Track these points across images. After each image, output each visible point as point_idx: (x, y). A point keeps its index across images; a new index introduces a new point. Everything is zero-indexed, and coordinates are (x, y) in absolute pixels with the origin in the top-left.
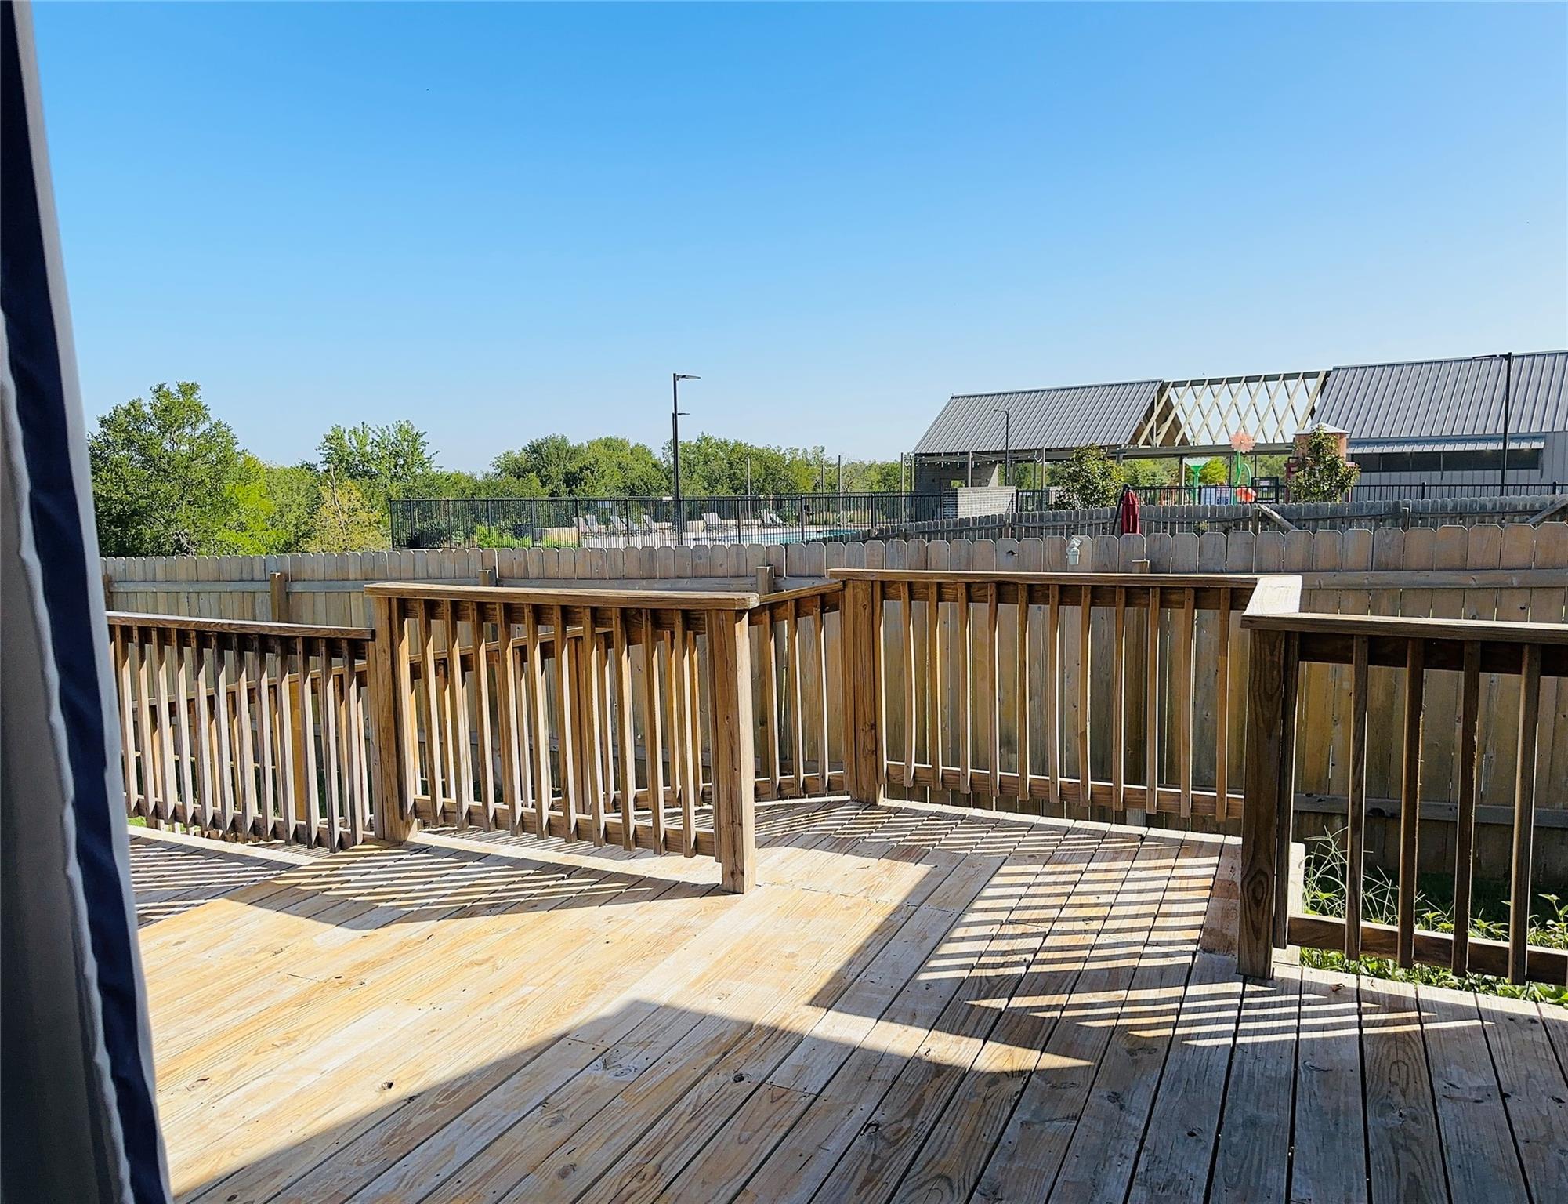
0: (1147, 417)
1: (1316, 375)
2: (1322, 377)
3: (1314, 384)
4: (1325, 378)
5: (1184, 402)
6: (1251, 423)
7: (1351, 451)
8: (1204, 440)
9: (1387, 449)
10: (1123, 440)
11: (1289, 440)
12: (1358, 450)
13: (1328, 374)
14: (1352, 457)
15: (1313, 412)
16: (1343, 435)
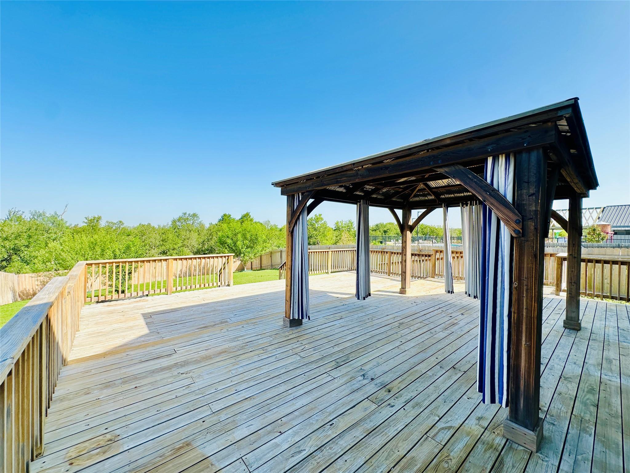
1: (600, 208)
2: (602, 209)
3: (598, 210)
4: (604, 209)
7: (613, 229)
9: (627, 229)
12: (615, 229)
13: (605, 208)
14: (614, 231)
15: (599, 218)
16: (609, 225)
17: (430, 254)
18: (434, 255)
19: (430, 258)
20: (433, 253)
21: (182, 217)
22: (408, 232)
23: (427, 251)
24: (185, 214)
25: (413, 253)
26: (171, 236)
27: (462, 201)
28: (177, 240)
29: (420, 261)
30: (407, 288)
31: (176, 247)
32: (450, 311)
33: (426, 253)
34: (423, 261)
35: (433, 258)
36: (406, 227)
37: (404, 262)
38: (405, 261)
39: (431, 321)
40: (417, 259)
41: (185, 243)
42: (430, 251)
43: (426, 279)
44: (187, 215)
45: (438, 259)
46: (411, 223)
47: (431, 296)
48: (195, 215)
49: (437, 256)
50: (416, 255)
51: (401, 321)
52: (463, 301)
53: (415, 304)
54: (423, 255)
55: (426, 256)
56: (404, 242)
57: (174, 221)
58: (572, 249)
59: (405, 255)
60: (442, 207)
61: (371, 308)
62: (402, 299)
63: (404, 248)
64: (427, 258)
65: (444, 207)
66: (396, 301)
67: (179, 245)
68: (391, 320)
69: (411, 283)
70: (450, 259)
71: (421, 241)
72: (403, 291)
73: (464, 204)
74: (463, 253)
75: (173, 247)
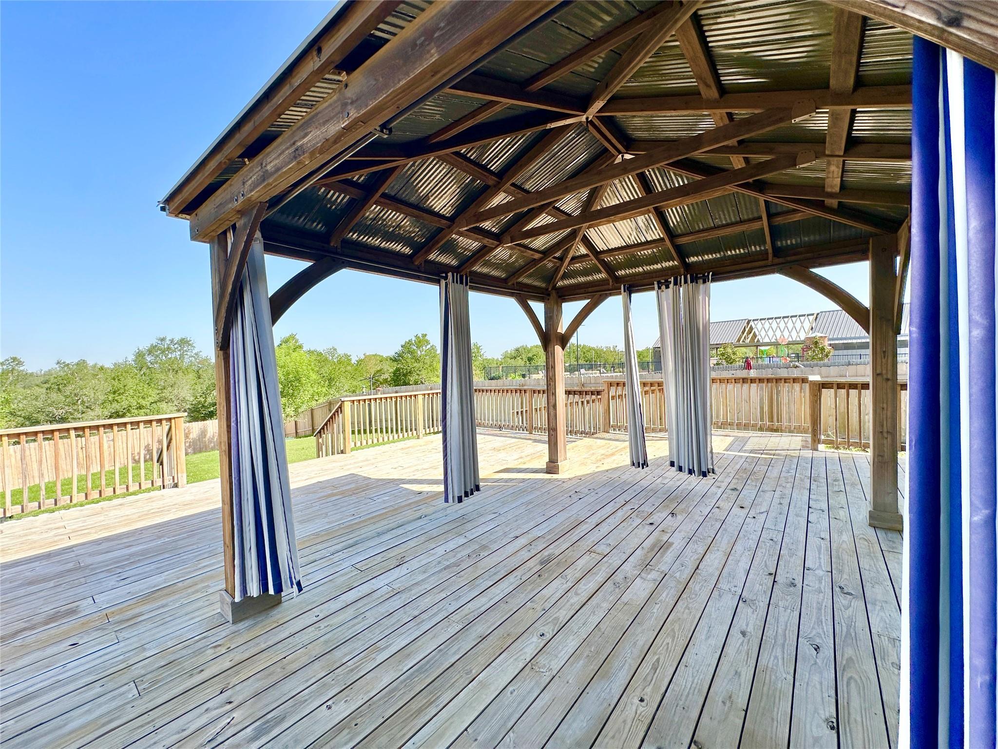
0: (743, 333)
1: (813, 314)
2: (815, 315)
3: (811, 318)
4: (817, 316)
5: (758, 327)
6: (786, 334)
7: (829, 342)
8: (767, 340)
9: (845, 342)
10: (735, 341)
11: (803, 339)
12: (832, 342)
14: (830, 345)
15: (812, 328)
16: (825, 337)
17: (600, 388)
18: (606, 391)
19: (599, 397)
20: (605, 387)
21: (156, 346)
22: (558, 348)
23: (594, 385)
24: (163, 340)
25: (569, 389)
26: (131, 383)
27: (658, 279)
28: (145, 390)
29: (582, 402)
30: (561, 461)
31: (143, 403)
32: (647, 508)
33: (593, 389)
34: (588, 402)
35: (604, 396)
36: (553, 337)
37: (552, 407)
38: (555, 406)
39: (613, 544)
40: (577, 400)
41: (166, 393)
42: (598, 385)
43: (595, 436)
44: (169, 342)
45: (613, 398)
46: (563, 328)
47: (607, 473)
48: (184, 342)
49: (612, 393)
50: (575, 393)
51: (546, 553)
52: (666, 478)
53: (575, 498)
54: (587, 393)
55: (592, 393)
56: (550, 368)
57: (140, 355)
58: (882, 362)
59: (554, 394)
60: (620, 294)
61: (483, 520)
62: (550, 487)
63: (551, 380)
64: (594, 397)
65: (625, 291)
66: (538, 493)
67: (151, 399)
68: (522, 552)
69: (569, 446)
70: (639, 398)
71: (583, 371)
72: (552, 467)
73: (662, 284)
74: (664, 384)
75: (138, 403)
